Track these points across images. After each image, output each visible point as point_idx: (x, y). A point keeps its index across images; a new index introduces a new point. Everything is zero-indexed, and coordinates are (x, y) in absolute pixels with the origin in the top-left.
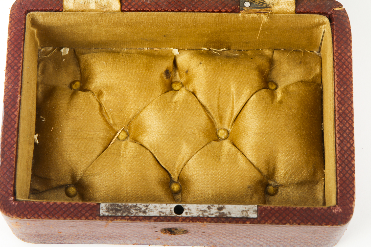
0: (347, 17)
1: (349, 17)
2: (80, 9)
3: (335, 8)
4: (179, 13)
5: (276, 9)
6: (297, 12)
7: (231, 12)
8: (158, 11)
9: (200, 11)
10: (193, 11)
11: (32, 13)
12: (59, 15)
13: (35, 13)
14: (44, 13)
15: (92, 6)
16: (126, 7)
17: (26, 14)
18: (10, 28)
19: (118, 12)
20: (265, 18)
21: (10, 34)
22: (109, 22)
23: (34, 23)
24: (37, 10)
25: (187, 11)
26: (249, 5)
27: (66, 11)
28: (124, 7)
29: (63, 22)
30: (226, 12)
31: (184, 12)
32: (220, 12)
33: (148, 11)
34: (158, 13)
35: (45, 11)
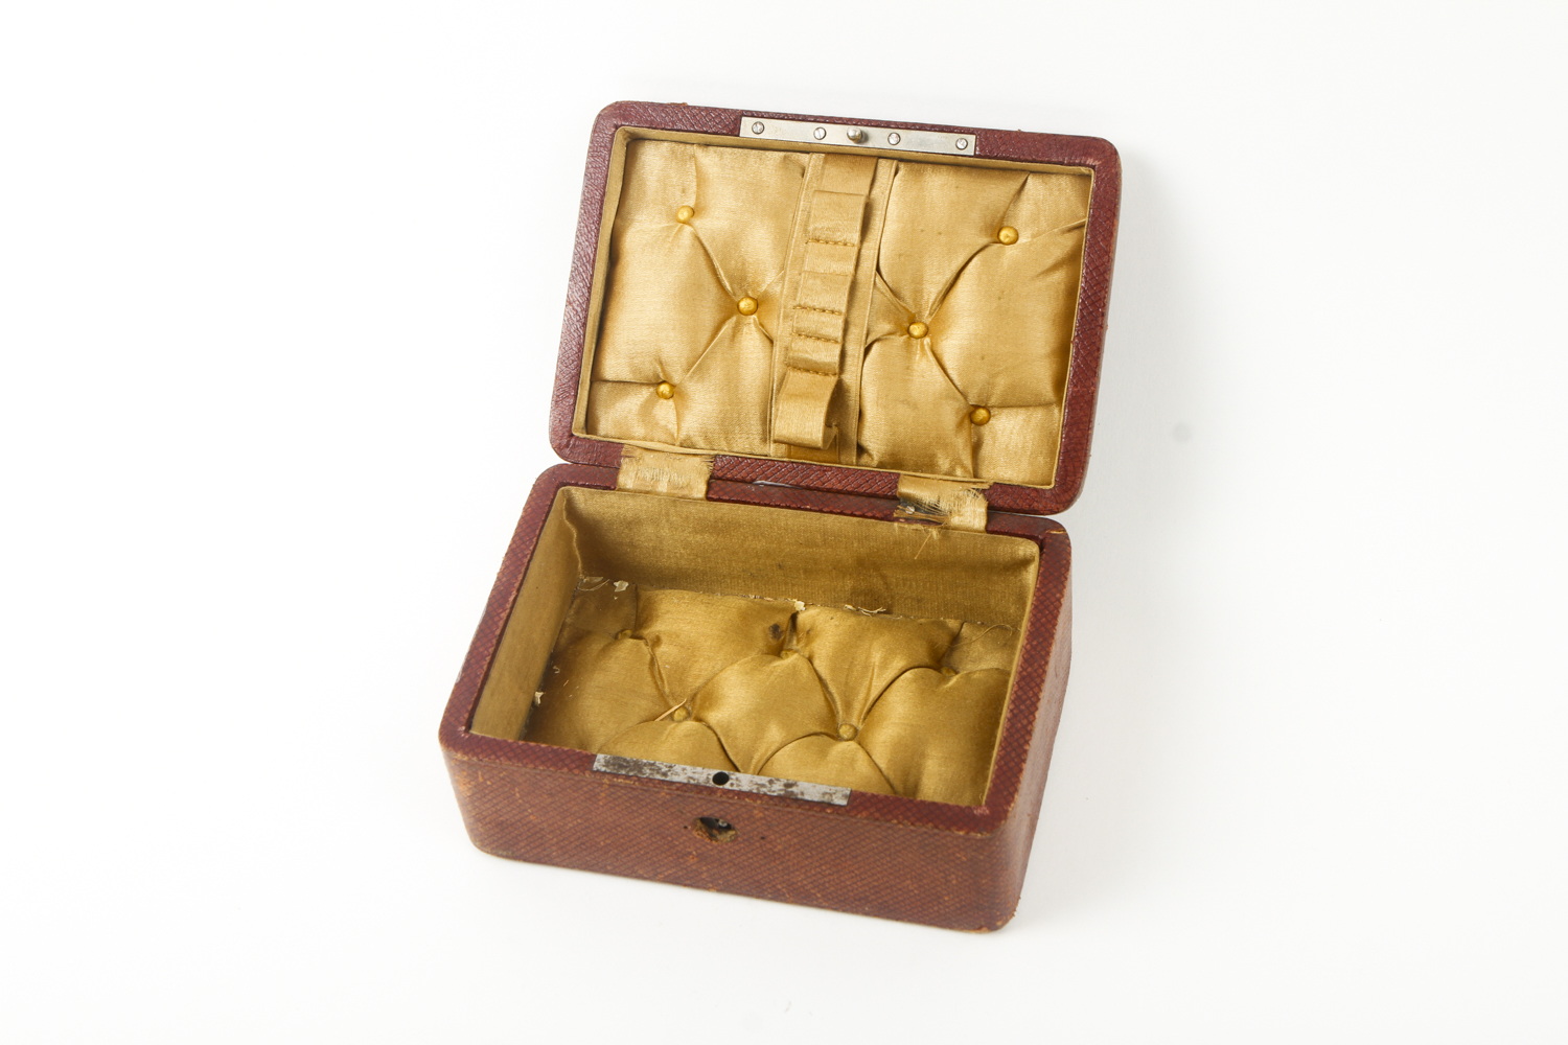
0: (1069, 545)
1: (1072, 545)
2: (643, 488)
3: (1053, 530)
4: (799, 512)
5: (955, 521)
6: (988, 530)
7: (882, 519)
8: (766, 505)
9: (831, 512)
10: (821, 511)
11: (567, 487)
12: (610, 498)
13: (573, 489)
14: (585, 489)
15: (663, 487)
16: (716, 493)
17: (558, 488)
18: (528, 503)
19: (701, 499)
20: (934, 532)
21: (525, 510)
22: (687, 517)
23: (572, 511)
24: (576, 485)
25: (810, 510)
26: (913, 510)
27: (620, 490)
28: (712, 492)
29: (615, 511)
30: (873, 517)
31: (806, 510)
32: (863, 516)
33: (749, 503)
34: (764, 508)
35: (589, 486)
